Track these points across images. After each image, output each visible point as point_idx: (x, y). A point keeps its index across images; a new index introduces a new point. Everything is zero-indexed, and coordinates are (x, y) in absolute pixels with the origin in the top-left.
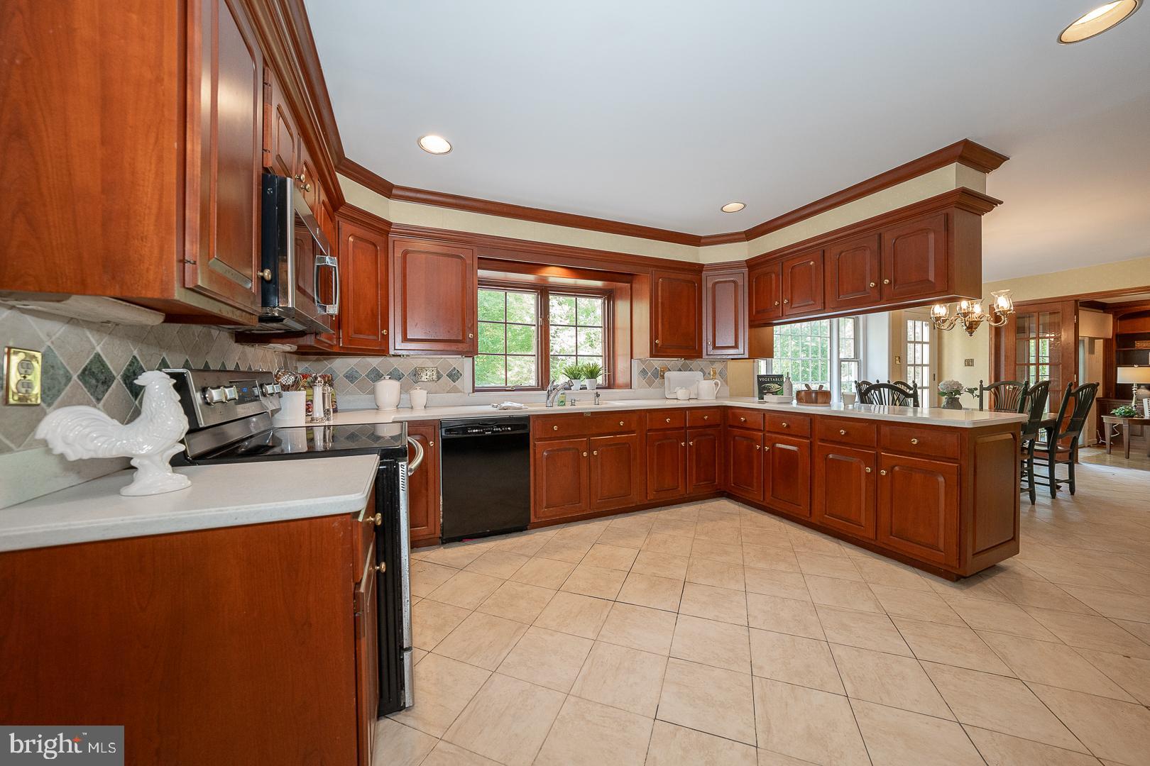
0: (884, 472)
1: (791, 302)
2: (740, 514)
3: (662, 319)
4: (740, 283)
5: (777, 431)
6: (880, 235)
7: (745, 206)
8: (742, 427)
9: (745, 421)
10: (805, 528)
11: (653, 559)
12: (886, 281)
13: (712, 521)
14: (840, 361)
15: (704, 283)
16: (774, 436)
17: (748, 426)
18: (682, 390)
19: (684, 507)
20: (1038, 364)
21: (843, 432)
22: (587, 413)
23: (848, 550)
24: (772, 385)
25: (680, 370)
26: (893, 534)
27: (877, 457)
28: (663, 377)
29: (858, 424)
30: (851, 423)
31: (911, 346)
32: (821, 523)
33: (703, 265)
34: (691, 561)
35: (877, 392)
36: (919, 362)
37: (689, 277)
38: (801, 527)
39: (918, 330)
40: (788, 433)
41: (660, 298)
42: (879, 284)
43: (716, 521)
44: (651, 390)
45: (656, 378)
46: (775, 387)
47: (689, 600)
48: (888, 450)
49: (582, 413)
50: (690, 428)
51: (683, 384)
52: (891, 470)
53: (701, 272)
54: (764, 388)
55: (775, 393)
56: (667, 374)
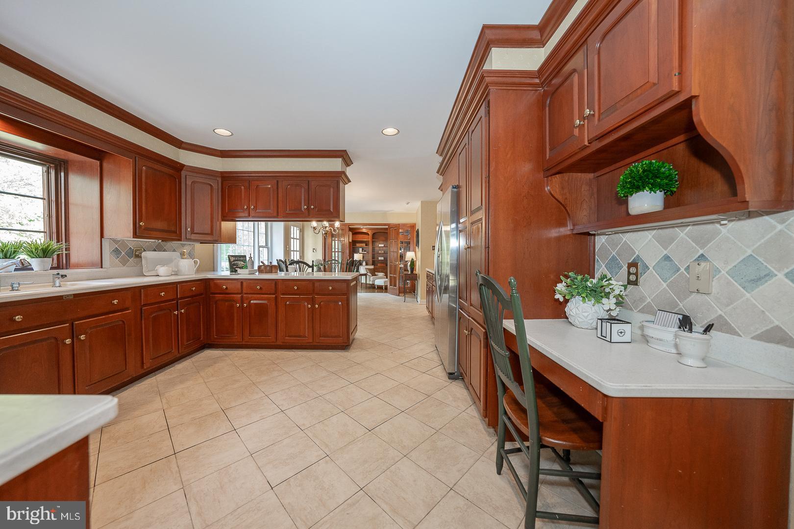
0: (317, 306)
1: (256, 208)
2: (226, 356)
3: (146, 204)
4: (215, 186)
5: (252, 292)
6: (309, 181)
7: (232, 134)
8: (225, 292)
9: (227, 288)
10: (272, 350)
11: (182, 410)
12: (312, 207)
13: (209, 366)
14: (259, 247)
15: (183, 180)
16: (250, 296)
17: (227, 291)
18: (163, 268)
19: (176, 366)
20: (335, 252)
21: (296, 288)
22: (68, 296)
23: (299, 353)
24: (239, 262)
25: (155, 251)
26: (321, 336)
27: (313, 299)
28: (139, 257)
29: (303, 283)
30: (300, 282)
31: (292, 240)
32: (283, 343)
33: (184, 165)
34: (215, 396)
35: (298, 265)
36: (295, 249)
37: (171, 171)
38: (269, 350)
39: (295, 232)
40: (261, 292)
41: (144, 184)
42: (308, 208)
43: (212, 365)
44: (125, 269)
45: (131, 257)
46: (241, 263)
47: (236, 419)
48: (318, 294)
49: (61, 297)
50: (181, 298)
51: (163, 263)
52: (320, 305)
53: (181, 170)
54: (234, 265)
55: (241, 268)
56: (143, 254)
